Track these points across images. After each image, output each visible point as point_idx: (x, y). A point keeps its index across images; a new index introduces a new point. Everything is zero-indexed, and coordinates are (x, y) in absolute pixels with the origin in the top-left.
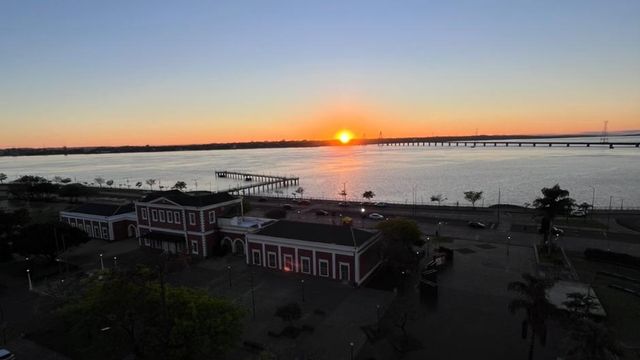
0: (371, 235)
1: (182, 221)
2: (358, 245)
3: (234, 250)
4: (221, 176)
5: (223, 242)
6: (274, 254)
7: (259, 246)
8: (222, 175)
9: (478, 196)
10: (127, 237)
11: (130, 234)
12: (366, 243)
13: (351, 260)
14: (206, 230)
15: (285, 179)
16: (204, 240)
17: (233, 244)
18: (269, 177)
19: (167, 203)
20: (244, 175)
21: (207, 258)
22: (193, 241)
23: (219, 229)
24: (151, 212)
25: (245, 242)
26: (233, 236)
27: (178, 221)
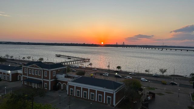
0: (121, 85)
1: (41, 75)
2: (115, 88)
3: (62, 88)
4: (58, 57)
5: (58, 84)
7: (73, 87)
8: (59, 56)
9: (165, 71)
10: (17, 80)
11: (18, 79)
12: (118, 88)
13: (112, 95)
14: (51, 79)
15: (84, 59)
16: (50, 83)
17: (62, 85)
18: (78, 58)
19: (36, 67)
20: (68, 57)
21: (51, 91)
22: (45, 83)
23: (56, 79)
24: (28, 70)
25: (67, 85)
26: (62, 82)
27: (39, 75)
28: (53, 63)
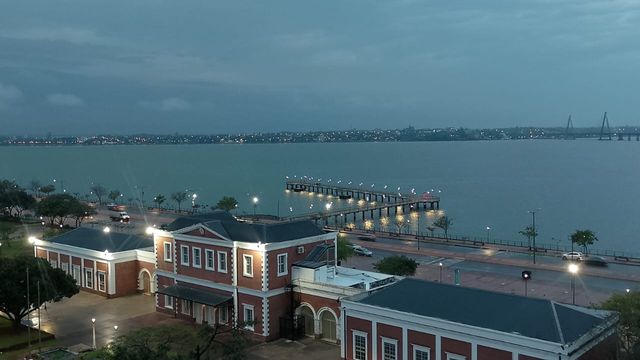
0: (596, 321)
1: (230, 268)
2: (569, 339)
3: (317, 330)
4: (296, 190)
5: (297, 312)
6: (394, 342)
7: (365, 325)
8: (300, 187)
11: (141, 287)
12: (585, 338)
14: (271, 288)
16: (265, 306)
17: (317, 317)
19: (207, 235)
20: (337, 189)
21: (270, 339)
22: (247, 307)
23: (293, 286)
24: (178, 249)
25: (339, 316)
26: (319, 302)
27: (223, 268)
28: (277, 218)
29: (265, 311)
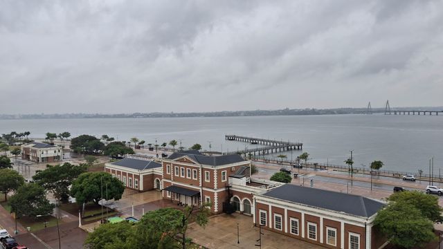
1: (198, 177)
3: (242, 209)
4: (230, 140)
5: (232, 200)
7: (266, 207)
8: (232, 138)
10: (153, 189)
11: (155, 187)
13: (362, 231)
14: (218, 188)
15: (288, 145)
16: (216, 196)
17: (241, 202)
18: (273, 142)
19: (190, 162)
20: (251, 139)
21: (218, 213)
22: (207, 197)
23: (229, 187)
24: (174, 168)
25: (252, 202)
26: (242, 195)
27: (195, 177)
28: (221, 153)
29: (216, 199)
